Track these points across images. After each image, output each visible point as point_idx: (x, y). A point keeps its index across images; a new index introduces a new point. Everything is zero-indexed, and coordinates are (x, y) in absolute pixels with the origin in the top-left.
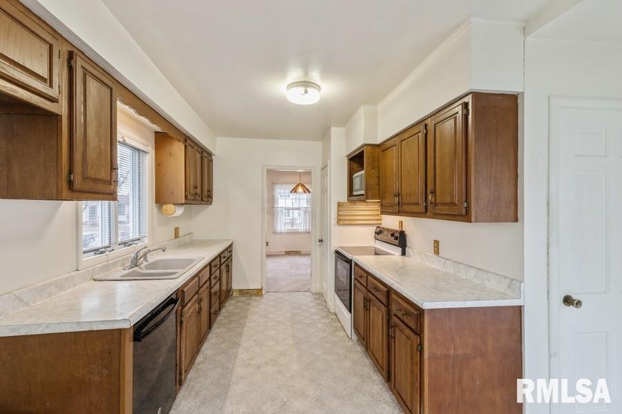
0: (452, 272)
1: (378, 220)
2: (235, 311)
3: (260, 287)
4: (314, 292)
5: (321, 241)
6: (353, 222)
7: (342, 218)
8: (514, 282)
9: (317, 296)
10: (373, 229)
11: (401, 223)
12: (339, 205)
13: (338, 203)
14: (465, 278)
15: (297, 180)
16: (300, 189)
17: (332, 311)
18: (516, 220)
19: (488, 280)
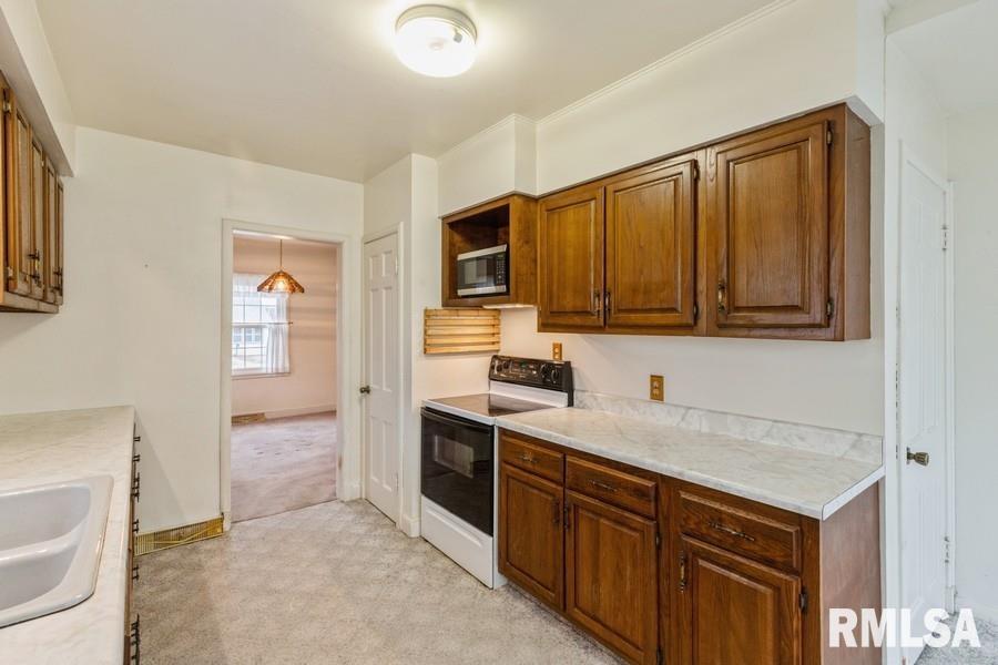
0: (705, 429)
1: (493, 343)
2: (165, 596)
3: (216, 515)
4: (347, 499)
5: (366, 390)
6: (453, 350)
7: (435, 341)
8: (865, 439)
9: (360, 508)
10: (487, 360)
11: (558, 347)
12: (428, 314)
13: (426, 311)
14: (742, 438)
15: (274, 266)
16: (281, 284)
17: (415, 534)
18: (868, 335)
19: (802, 439)
